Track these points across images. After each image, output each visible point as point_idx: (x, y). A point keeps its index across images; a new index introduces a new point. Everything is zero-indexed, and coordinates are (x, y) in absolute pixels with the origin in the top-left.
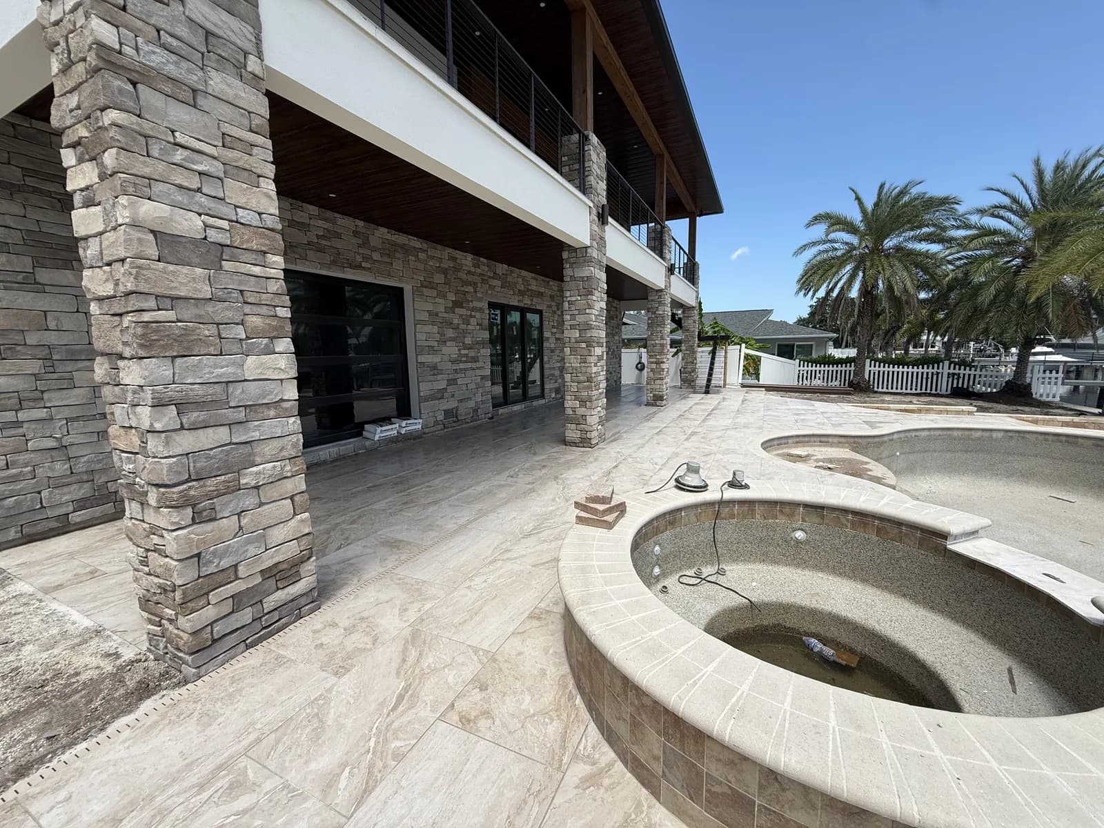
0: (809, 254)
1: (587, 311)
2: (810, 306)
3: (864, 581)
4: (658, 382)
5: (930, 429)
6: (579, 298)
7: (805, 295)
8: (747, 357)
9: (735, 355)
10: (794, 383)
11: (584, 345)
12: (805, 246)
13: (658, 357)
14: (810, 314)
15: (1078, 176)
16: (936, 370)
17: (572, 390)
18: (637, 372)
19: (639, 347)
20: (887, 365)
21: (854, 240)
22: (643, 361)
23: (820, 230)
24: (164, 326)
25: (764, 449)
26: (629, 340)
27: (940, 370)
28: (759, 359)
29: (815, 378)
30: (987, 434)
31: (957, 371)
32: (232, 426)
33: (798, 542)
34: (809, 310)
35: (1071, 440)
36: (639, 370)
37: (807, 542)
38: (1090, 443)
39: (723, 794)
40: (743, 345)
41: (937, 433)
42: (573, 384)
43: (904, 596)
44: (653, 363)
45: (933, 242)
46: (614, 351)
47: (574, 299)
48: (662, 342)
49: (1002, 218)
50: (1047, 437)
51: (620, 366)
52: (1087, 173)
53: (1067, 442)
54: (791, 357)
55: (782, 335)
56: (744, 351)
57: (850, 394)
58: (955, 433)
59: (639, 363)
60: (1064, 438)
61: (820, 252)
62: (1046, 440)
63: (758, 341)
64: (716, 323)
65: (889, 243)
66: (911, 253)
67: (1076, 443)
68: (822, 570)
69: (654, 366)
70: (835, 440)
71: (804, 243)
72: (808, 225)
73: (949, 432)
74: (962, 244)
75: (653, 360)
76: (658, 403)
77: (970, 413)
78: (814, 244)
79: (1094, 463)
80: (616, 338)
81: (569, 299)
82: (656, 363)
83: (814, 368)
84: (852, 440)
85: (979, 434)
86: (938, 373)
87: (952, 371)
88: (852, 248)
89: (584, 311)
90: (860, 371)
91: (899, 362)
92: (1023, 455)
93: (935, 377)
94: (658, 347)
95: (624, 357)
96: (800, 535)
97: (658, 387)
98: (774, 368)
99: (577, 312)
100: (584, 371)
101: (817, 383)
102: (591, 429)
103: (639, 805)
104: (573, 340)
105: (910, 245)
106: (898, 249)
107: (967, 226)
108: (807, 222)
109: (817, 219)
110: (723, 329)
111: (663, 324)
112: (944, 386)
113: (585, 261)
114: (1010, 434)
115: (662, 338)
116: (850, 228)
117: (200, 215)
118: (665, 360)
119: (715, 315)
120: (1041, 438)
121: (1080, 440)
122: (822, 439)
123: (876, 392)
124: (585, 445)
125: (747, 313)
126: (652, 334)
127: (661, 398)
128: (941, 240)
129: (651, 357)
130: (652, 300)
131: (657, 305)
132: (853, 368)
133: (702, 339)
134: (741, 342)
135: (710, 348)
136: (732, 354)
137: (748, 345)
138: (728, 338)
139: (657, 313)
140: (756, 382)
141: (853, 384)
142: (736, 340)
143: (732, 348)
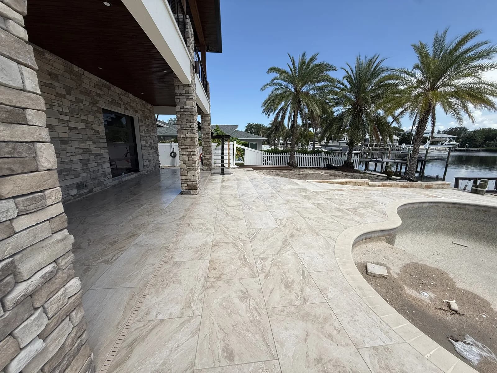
0: (270, 90)
2: (246, 127)
4: (191, 173)
7: (266, 114)
8: (238, 149)
9: (232, 147)
10: (260, 163)
12: (266, 85)
13: (189, 150)
14: (246, 130)
16: (319, 156)
18: (171, 158)
19: (171, 142)
20: (301, 154)
22: (175, 151)
23: (273, 76)
26: (164, 137)
27: (321, 157)
28: (244, 150)
29: (269, 160)
31: (326, 157)
35: (462, 206)
36: (172, 157)
38: (472, 208)
40: (235, 142)
44: (185, 155)
46: (151, 143)
48: (192, 136)
50: (449, 205)
51: (158, 155)
53: (460, 208)
55: (245, 138)
56: (236, 145)
57: (291, 170)
59: (172, 152)
60: (458, 206)
61: (275, 90)
62: (448, 207)
63: (241, 140)
67: (465, 209)
69: (186, 158)
71: (266, 84)
72: (268, 72)
75: (184, 153)
76: (193, 191)
78: (271, 85)
79: (473, 221)
80: (152, 134)
82: (189, 156)
83: (270, 156)
86: (320, 158)
87: (325, 157)
90: (292, 158)
91: (306, 152)
92: (435, 217)
93: (319, 159)
94: (189, 141)
95: (159, 147)
97: (191, 177)
101: (271, 163)
106: (307, 93)
108: (268, 70)
109: (273, 69)
110: (222, 132)
111: (191, 119)
112: (323, 164)
114: (431, 205)
115: (192, 132)
118: (196, 153)
120: (446, 205)
121: (467, 207)
123: (300, 168)
125: (227, 126)
126: (182, 128)
127: (195, 187)
129: (183, 149)
130: (180, 95)
131: (185, 100)
132: (289, 155)
133: (213, 137)
134: (233, 140)
135: (217, 144)
136: (231, 147)
137: (237, 142)
138: (229, 137)
139: (185, 107)
140: (242, 162)
141: (289, 164)
142: (231, 139)
143: (230, 143)
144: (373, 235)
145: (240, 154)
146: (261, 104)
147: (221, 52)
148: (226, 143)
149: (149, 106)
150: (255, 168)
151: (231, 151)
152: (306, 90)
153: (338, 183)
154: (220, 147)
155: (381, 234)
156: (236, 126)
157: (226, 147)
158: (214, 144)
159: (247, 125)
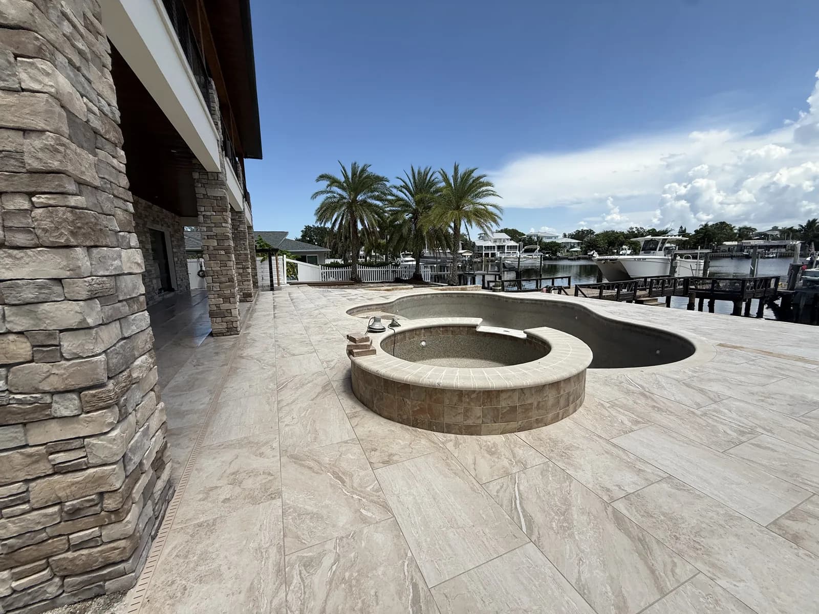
0: (321, 199)
1: (224, 225)
2: (302, 231)
3: (449, 357)
4: (245, 283)
5: (407, 297)
6: (214, 214)
8: (288, 264)
9: (282, 261)
10: (318, 279)
11: (223, 252)
13: (243, 264)
15: (426, 179)
16: (386, 269)
17: (215, 290)
21: (345, 194)
23: (324, 184)
24: (83, 213)
25: (350, 314)
26: (192, 252)
27: (388, 269)
28: (296, 265)
29: (331, 276)
30: (426, 296)
31: (395, 269)
32: (122, 320)
33: (423, 347)
34: (301, 234)
37: (426, 346)
39: (508, 410)
40: (285, 256)
41: (409, 298)
42: (215, 285)
43: (463, 357)
45: (378, 200)
46: (181, 260)
47: (208, 213)
49: (403, 192)
51: (188, 274)
52: (428, 178)
54: (317, 264)
55: (298, 249)
56: (286, 260)
57: (353, 285)
58: (415, 298)
59: (201, 270)
61: (328, 198)
63: (292, 253)
64: (261, 239)
65: (360, 198)
66: (370, 205)
68: (432, 358)
69: (241, 271)
70: (375, 307)
71: (316, 192)
72: (318, 180)
73: (413, 298)
74: (391, 203)
75: (239, 266)
76: (248, 299)
77: (411, 288)
78: (322, 192)
80: (182, 249)
81: (203, 213)
82: (243, 268)
83: (330, 270)
84: (381, 306)
85: (423, 297)
86: (388, 271)
87: (393, 269)
88: (342, 197)
89: (220, 225)
90: (354, 271)
91: (371, 265)
94: (243, 256)
95: (189, 265)
96: (423, 343)
97: (246, 287)
98: (306, 271)
99: (213, 225)
100: (224, 272)
101: (332, 279)
102: (236, 319)
103: (477, 440)
104: (211, 248)
105: (369, 201)
106: (364, 202)
107: (393, 195)
109: (322, 177)
110: (267, 245)
112: (391, 279)
113: (216, 184)
115: (245, 249)
116: (340, 186)
117: (82, 96)
119: (260, 234)
122: (369, 308)
123: (364, 283)
124: (232, 333)
125: (271, 234)
127: (250, 296)
128: (381, 200)
131: (238, 224)
133: (257, 251)
134: (282, 253)
135: (262, 258)
136: (280, 262)
137: (287, 256)
138: (277, 250)
139: (239, 229)
140: (296, 281)
141: (352, 279)
142: (279, 252)
143: (279, 257)
144: (372, 307)
145: (292, 271)
146: (314, 212)
147: (261, 158)
148: (273, 258)
149: (177, 218)
150: (311, 284)
151: (280, 266)
152: (363, 197)
153: (385, 290)
154: (267, 262)
155: (378, 307)
156: (286, 233)
157: (274, 262)
158: (259, 259)
159: (303, 228)
